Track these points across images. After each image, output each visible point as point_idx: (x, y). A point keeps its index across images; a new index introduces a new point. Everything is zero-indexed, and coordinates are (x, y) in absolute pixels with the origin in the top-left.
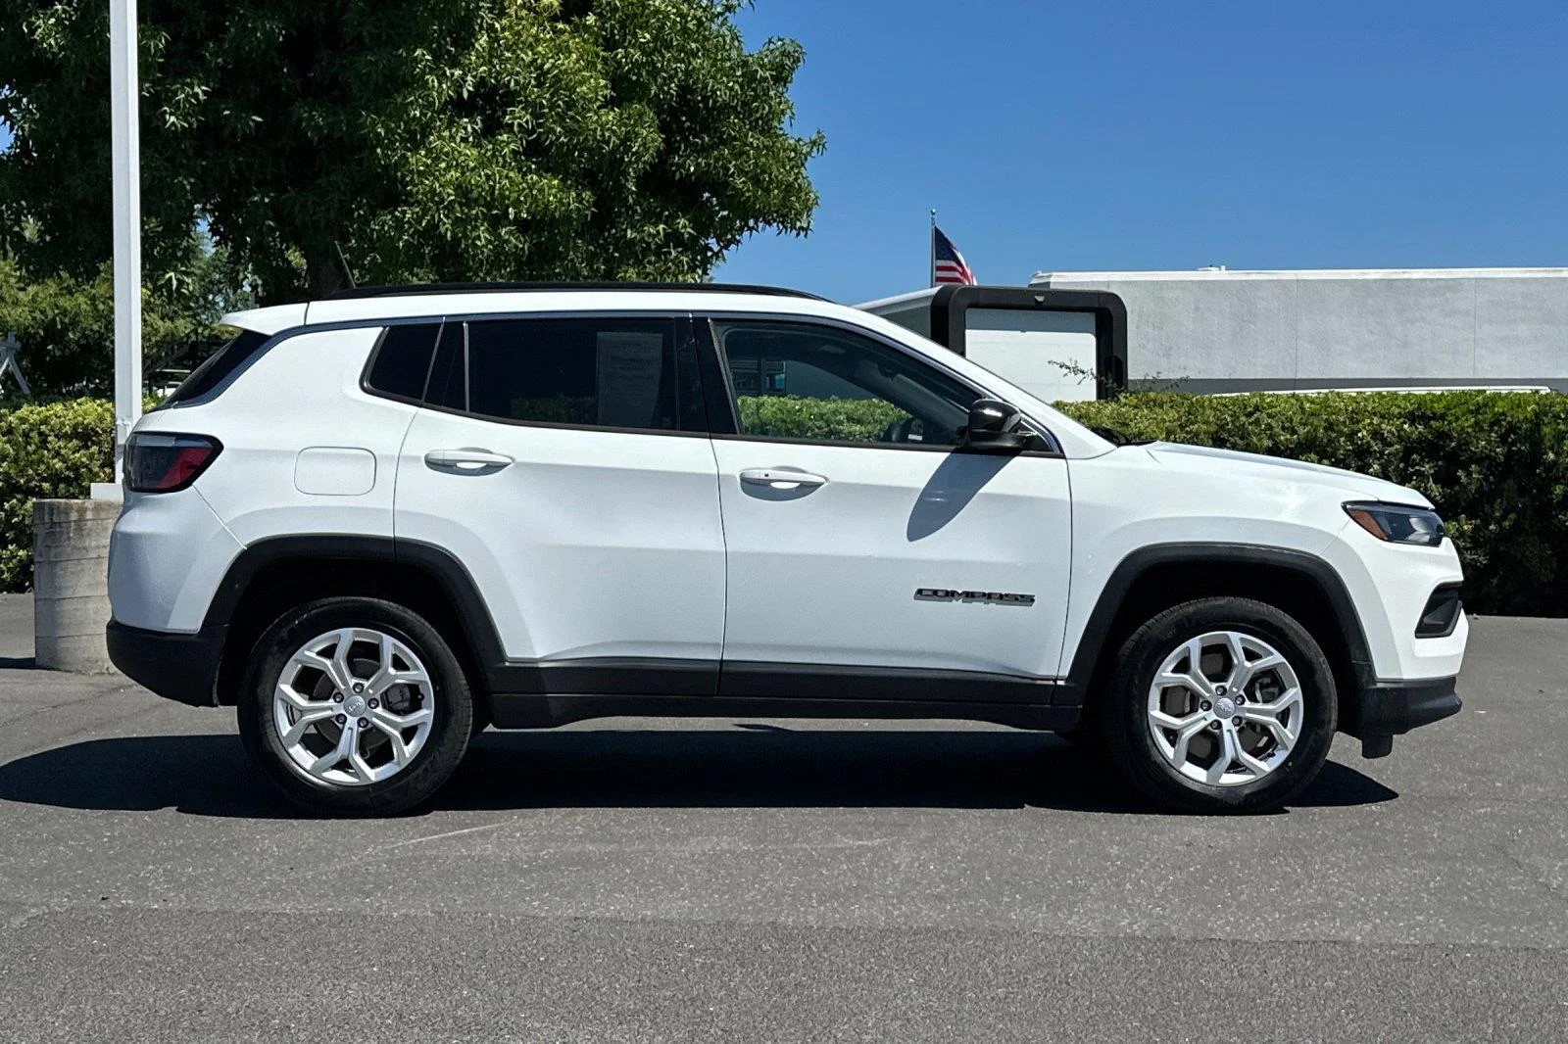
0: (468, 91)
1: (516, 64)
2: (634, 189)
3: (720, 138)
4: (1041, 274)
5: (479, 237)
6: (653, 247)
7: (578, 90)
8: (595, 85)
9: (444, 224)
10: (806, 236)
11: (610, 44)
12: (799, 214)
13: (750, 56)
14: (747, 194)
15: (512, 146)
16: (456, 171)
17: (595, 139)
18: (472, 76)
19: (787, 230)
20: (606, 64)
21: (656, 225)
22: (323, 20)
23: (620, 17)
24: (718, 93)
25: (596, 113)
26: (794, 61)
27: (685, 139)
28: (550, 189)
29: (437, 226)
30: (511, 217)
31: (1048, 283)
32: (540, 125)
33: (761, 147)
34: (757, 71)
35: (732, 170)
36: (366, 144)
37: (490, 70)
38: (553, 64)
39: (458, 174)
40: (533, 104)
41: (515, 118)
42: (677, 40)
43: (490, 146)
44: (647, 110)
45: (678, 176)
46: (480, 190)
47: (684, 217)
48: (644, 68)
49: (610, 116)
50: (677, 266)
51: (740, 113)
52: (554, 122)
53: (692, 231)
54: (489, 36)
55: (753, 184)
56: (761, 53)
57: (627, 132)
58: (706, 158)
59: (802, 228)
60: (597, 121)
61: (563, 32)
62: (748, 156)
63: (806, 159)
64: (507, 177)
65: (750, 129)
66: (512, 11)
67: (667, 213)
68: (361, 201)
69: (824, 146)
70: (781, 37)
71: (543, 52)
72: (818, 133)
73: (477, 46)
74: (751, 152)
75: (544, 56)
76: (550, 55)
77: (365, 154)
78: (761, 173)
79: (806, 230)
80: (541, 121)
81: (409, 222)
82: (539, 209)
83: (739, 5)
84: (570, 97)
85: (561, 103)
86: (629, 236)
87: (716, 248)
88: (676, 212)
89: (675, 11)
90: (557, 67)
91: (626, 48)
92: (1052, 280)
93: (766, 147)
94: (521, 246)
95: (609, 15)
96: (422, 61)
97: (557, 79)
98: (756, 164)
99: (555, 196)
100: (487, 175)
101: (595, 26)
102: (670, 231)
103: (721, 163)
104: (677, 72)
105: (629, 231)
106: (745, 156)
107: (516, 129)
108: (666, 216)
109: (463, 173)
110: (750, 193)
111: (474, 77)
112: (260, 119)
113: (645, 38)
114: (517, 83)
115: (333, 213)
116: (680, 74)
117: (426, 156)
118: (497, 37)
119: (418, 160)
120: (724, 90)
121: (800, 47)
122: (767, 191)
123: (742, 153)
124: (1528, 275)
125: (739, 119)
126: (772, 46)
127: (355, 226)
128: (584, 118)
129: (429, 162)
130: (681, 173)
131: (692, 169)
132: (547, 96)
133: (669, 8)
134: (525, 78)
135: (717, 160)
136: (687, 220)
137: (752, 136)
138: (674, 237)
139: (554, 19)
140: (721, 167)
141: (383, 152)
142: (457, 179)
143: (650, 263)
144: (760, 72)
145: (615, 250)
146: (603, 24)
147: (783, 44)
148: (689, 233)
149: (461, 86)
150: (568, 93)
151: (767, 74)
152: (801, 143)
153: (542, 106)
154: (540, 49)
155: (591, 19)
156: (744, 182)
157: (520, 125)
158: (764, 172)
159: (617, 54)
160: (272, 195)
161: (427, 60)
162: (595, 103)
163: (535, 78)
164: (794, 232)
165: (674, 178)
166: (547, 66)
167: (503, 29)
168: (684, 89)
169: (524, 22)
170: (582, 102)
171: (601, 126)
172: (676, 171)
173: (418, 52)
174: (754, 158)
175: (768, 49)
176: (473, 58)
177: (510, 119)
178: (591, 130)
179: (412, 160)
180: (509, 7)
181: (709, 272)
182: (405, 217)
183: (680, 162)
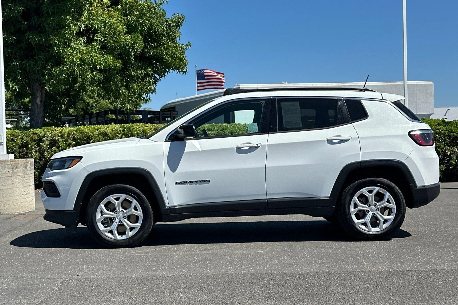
0: (83, 29)
1: (98, 21)
2: (133, 59)
3: (160, 44)
4: (237, 85)
5: (88, 75)
6: (140, 77)
7: (117, 29)
8: (122, 28)
9: (76, 71)
10: (185, 74)
11: (126, 15)
12: (183, 68)
13: (169, 19)
14: (170, 61)
15: (98, 46)
16: (79, 54)
17: (124, 44)
18: (83, 24)
19: (179, 72)
20: (124, 21)
21: (141, 70)
22: (35, 6)
23: (129, 6)
24: (160, 30)
25: (123, 36)
26: (182, 21)
27: (149, 44)
28: (110, 60)
29: (74, 71)
30: (98, 69)
31: (239, 88)
32: (105, 40)
33: (173, 46)
34: (171, 23)
35: (165, 54)
36: (51, 46)
37: (89, 23)
38: (109, 21)
39: (80, 55)
40: (103, 34)
41: (98, 38)
42: (148, 14)
43: (90, 46)
44: (140, 35)
45: (147, 56)
46: (88, 60)
47: (150, 68)
48: (137, 22)
49: (128, 37)
50: (149, 83)
51: (166, 36)
52: (110, 39)
53: (152, 73)
54: (88, 12)
55: (171, 58)
56: (172, 18)
57: (134, 42)
58: (156, 50)
59: (184, 72)
60: (124, 39)
61: (111, 11)
62: (169, 49)
63: (185, 50)
64: (97, 56)
65: (169, 41)
66: (95, 4)
67: (144, 67)
68: (49, 64)
69: (190, 47)
70: (178, 13)
71: (105, 17)
72: (189, 42)
73: (84, 15)
74: (170, 48)
75: (106, 18)
76: (108, 18)
77: (51, 49)
78: (174, 55)
79: (186, 72)
80: (106, 39)
81: (65, 70)
82: (107, 66)
83: (164, 3)
84: (115, 31)
85: (112, 33)
86: (133, 74)
87: (158, 78)
88: (147, 67)
89: (146, 5)
90: (110, 22)
91: (131, 16)
92: (240, 87)
93: (175, 47)
94: (100, 77)
95: (125, 6)
96: (69, 20)
97: (110, 25)
98: (172, 52)
99: (112, 62)
100: (90, 55)
101: (121, 9)
102: (145, 72)
103: (161, 52)
104: (147, 24)
105: (133, 72)
106: (168, 50)
107: (98, 41)
108: (144, 68)
109: (82, 55)
110: (171, 61)
111: (84, 25)
112: (16, 38)
113: (137, 13)
114: (98, 27)
115: (39, 68)
116: (148, 24)
117: (71, 49)
118: (91, 12)
119: (68, 51)
120: (161, 29)
121: (184, 16)
122: (175, 60)
123: (167, 49)
124: (378, 84)
125: (166, 38)
126: (175, 16)
127: (47, 72)
128: (120, 38)
129: (71, 51)
130: (148, 54)
131: (152, 53)
132: (108, 31)
133: (145, 4)
134: (100, 25)
135: (160, 51)
136: (151, 69)
137: (170, 43)
138: (147, 74)
139: (108, 7)
140: (161, 53)
141: (57, 48)
142: (80, 57)
143: (139, 82)
144: (172, 24)
145: (128, 78)
146: (123, 8)
147: (179, 15)
148: (151, 73)
149: (80, 28)
150: (114, 30)
151: (174, 24)
152: (184, 45)
153: (106, 34)
154: (104, 16)
155: (119, 7)
156: (168, 58)
157: (99, 40)
158: (174, 54)
159: (128, 18)
160: (20, 62)
161: (70, 20)
162: (123, 33)
163: (103, 25)
164: (182, 73)
165: (146, 56)
166: (106, 22)
167: (92, 10)
168: (149, 29)
169: (99, 8)
170: (118, 32)
171: (125, 40)
172: (146, 54)
173: (68, 17)
174: (171, 50)
175: (174, 17)
176: (83, 19)
177: (96, 38)
178: (123, 41)
179: (66, 51)
180: (94, 3)
181: (157, 84)
182: (63, 69)
183: (148, 51)
